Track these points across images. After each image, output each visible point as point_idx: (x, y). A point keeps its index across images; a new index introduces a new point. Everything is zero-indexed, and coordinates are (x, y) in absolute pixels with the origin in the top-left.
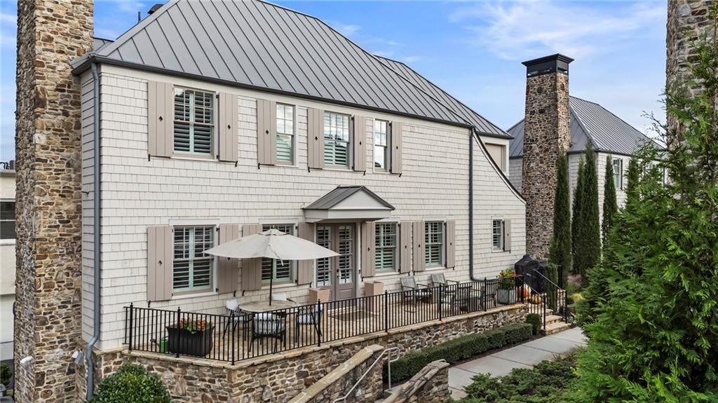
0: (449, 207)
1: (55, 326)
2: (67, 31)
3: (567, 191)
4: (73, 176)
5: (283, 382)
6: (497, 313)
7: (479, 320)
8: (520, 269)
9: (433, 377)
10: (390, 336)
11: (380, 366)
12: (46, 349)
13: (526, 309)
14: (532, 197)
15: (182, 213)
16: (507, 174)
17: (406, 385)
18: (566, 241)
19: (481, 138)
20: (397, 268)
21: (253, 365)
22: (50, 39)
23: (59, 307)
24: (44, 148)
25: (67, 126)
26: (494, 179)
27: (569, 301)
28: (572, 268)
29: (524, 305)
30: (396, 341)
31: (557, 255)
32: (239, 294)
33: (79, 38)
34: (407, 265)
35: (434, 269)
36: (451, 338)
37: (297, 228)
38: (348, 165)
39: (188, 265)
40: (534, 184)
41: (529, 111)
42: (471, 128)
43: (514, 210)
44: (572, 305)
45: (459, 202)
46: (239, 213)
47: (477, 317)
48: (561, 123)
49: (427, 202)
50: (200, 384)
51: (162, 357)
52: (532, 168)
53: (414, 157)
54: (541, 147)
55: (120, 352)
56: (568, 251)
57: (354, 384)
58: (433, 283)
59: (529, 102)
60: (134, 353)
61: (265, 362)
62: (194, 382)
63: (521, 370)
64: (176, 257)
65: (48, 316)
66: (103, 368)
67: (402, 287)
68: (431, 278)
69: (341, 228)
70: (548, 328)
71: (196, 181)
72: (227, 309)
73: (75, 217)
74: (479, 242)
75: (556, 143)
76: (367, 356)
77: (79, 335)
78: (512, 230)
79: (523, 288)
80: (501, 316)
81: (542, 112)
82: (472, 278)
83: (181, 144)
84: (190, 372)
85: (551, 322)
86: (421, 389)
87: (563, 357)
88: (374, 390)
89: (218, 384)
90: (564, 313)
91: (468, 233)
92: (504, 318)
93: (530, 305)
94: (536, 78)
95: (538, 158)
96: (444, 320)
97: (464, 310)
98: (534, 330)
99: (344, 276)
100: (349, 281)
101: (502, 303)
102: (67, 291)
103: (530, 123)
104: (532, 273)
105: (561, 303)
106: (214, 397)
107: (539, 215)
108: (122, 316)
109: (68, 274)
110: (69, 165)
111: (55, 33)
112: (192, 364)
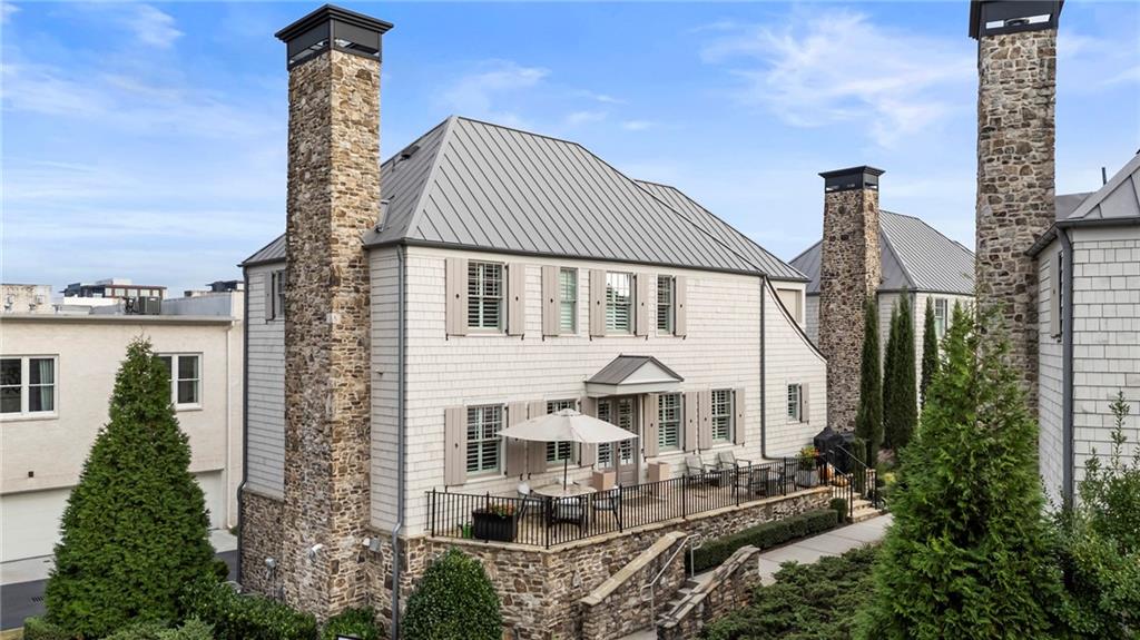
0: (737, 372)
1: (347, 512)
2: (357, 204)
3: (876, 347)
4: (364, 355)
5: (590, 568)
6: (798, 498)
7: (778, 506)
8: (821, 444)
9: (745, 561)
10: (688, 522)
11: (683, 554)
12: (341, 536)
13: (830, 492)
14: (832, 348)
15: (474, 393)
16: (803, 326)
17: (719, 569)
18: (876, 408)
19: (772, 283)
20: (681, 446)
21: (565, 550)
22: (343, 214)
23: (352, 492)
24: (340, 327)
25: (358, 302)
26: (789, 335)
27: (879, 483)
28: (883, 440)
29: (827, 488)
30: (694, 528)
31: (865, 426)
32: (525, 477)
33: (367, 210)
34: (692, 443)
35: (722, 446)
36: (749, 525)
37: (579, 403)
38: (629, 330)
39: (477, 447)
40: (834, 331)
41: (829, 237)
42: (762, 276)
43: (811, 370)
44: (883, 488)
45: (749, 365)
46: (525, 389)
47: (775, 503)
48: (869, 254)
49: (713, 367)
50: (513, 569)
51: (470, 542)
52: (832, 310)
53: (700, 315)
54: (843, 284)
55: (424, 538)
56: (878, 421)
57: (658, 572)
58: (721, 463)
59: (828, 225)
60: (437, 539)
61: (576, 547)
62: (505, 567)
63: (830, 558)
64: (469, 438)
65: (342, 502)
66: (409, 555)
67: (688, 468)
68: (718, 457)
69: (623, 401)
70: (855, 514)
71: (487, 358)
72: (520, 493)
73: (365, 398)
74: (772, 411)
75: (863, 280)
76: (671, 543)
77: (368, 521)
78: (811, 396)
79: (825, 467)
80: (802, 501)
81: (844, 238)
82: (764, 457)
83: (473, 321)
84: (501, 557)
85: (858, 508)
86: (735, 572)
87: (872, 546)
88: (677, 579)
89: (532, 569)
90: (874, 498)
91: (759, 401)
92: (806, 503)
93: (834, 488)
94: (837, 194)
95: (840, 297)
96: (742, 506)
97: (762, 494)
98: (838, 516)
99: (626, 456)
100: (630, 461)
101: (802, 486)
102: (358, 476)
103: (830, 252)
104: (836, 449)
105: (870, 485)
106: (528, 582)
107: (841, 371)
108: (423, 501)
109: (358, 458)
110: (360, 344)
111: (347, 207)
112: (504, 549)
